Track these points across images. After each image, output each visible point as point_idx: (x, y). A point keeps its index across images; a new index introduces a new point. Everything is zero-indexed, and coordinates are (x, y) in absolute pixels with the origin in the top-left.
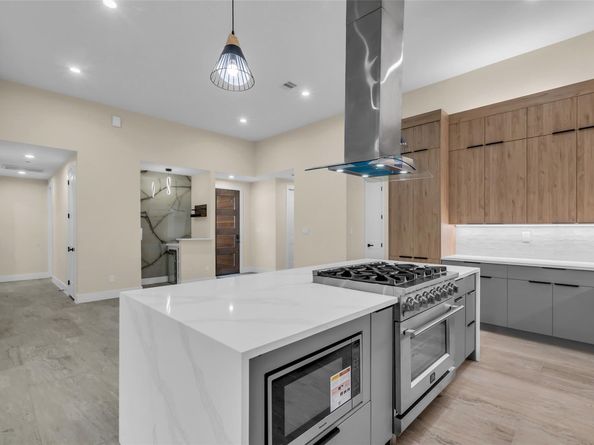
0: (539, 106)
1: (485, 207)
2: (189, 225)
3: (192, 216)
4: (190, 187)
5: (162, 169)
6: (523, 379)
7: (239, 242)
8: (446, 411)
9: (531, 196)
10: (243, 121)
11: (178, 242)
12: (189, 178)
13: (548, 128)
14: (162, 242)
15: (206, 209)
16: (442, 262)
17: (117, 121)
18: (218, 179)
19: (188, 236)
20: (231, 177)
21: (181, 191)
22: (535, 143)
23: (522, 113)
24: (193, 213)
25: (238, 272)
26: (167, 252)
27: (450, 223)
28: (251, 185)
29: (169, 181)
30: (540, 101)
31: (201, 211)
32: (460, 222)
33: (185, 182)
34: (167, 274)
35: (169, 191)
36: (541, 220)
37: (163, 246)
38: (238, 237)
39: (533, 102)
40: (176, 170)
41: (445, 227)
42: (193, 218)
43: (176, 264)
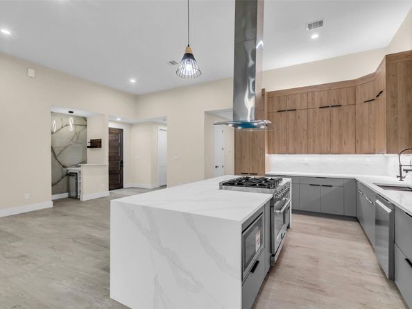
0: (313, 92)
1: (287, 145)
2: (85, 153)
3: (88, 147)
4: (86, 126)
5: (66, 111)
6: (313, 234)
7: (122, 166)
8: (286, 253)
9: (310, 139)
10: (133, 81)
11: (80, 166)
12: (85, 119)
13: (317, 105)
14: (64, 167)
15: (101, 142)
16: (266, 175)
17: (31, 73)
18: (110, 121)
19: (85, 162)
20: (119, 119)
21: (79, 129)
22: (311, 111)
23: (305, 95)
24: (89, 145)
25: (122, 187)
26: (67, 174)
27: (269, 153)
28: (131, 125)
29: (71, 121)
30: (314, 90)
31: (96, 144)
32: (274, 153)
33: (83, 122)
34: (68, 191)
35: (71, 128)
36: (314, 152)
37: (65, 170)
38: (122, 162)
39: (310, 90)
40: (76, 113)
41: (267, 155)
42: (88, 149)
43: (77, 183)
